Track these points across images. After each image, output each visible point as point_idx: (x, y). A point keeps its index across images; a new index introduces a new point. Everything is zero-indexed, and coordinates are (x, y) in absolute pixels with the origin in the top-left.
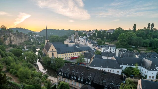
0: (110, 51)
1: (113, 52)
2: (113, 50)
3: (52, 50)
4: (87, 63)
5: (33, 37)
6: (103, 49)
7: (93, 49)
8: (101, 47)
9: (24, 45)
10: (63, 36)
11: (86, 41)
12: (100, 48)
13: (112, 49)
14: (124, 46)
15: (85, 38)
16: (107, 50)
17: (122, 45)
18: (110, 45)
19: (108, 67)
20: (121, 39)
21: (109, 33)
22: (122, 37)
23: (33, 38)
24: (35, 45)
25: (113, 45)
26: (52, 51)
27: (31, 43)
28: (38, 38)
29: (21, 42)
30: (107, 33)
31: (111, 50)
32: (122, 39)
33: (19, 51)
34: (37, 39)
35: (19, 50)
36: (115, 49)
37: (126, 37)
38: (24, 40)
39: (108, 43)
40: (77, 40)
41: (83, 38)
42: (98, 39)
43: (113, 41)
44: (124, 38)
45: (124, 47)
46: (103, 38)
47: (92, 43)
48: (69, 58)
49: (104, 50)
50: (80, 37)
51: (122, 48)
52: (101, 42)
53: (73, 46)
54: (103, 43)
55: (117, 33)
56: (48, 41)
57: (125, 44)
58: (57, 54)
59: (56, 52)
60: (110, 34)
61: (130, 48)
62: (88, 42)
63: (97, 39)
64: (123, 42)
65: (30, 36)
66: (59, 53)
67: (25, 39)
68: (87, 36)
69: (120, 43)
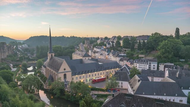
0: (150, 68)
1: (154, 68)
2: (154, 66)
3: (65, 69)
4: (120, 87)
5: (19, 49)
6: (138, 64)
7: (125, 66)
8: (136, 62)
9: (8, 62)
10: (67, 46)
11: (108, 53)
12: (133, 64)
13: (152, 65)
14: (169, 59)
15: (104, 49)
16: (145, 67)
17: (165, 57)
18: (148, 58)
19: (165, 94)
20: (163, 49)
21: (142, 41)
22: (165, 46)
23: (19, 51)
24: (25, 62)
25: (153, 58)
26: (64, 71)
27: (17, 58)
28: (26, 50)
29: (3, 57)
30: (138, 41)
31: (150, 66)
32: (166, 50)
33: (7, 73)
34: (24, 52)
35: (7, 71)
36: (156, 65)
37: (170, 46)
38: (7, 54)
39: (143, 56)
40: (92, 52)
41: (101, 49)
42: (126, 51)
43: (150, 52)
44: (168, 48)
45: (169, 61)
46: (133, 49)
47: (118, 56)
48: (90, 81)
49: (140, 66)
50: (96, 48)
51: (166, 63)
52: (133, 55)
53: (93, 62)
54: (135, 56)
55: (155, 41)
56: (53, 54)
57: (170, 56)
58: (72, 76)
59: (71, 73)
60: (144, 42)
61: (179, 63)
62: (111, 55)
63: (123, 50)
64: (167, 54)
65: (15, 46)
66: (74, 74)
67: (9, 52)
68: (106, 46)
69: (163, 55)
